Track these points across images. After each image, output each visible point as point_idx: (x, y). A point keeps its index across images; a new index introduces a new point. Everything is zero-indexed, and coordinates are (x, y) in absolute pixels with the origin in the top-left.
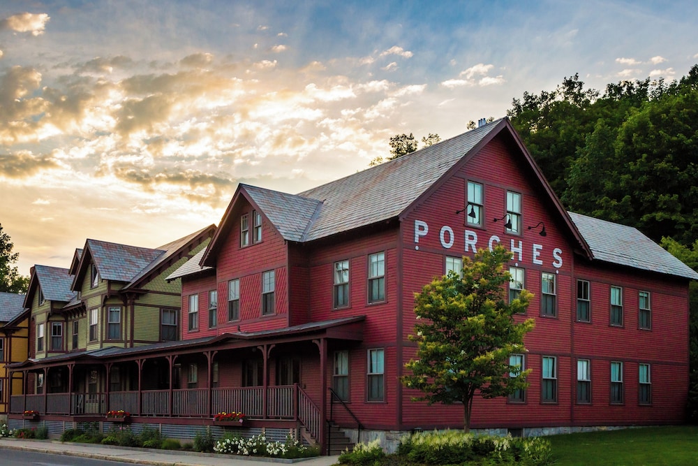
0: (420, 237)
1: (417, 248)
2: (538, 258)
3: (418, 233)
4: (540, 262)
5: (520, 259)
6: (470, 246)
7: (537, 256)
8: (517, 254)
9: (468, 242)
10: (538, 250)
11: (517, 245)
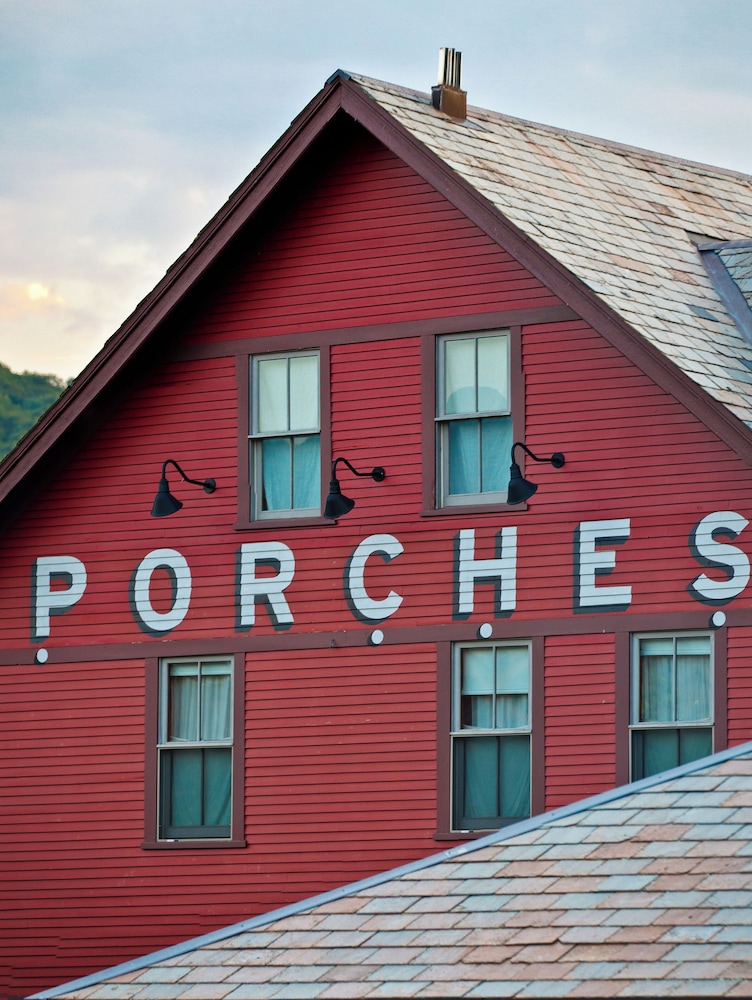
0: (55, 613)
1: (43, 656)
2: (603, 577)
3: (46, 600)
4: (622, 595)
5: (508, 601)
6: (262, 601)
7: (599, 573)
8: (488, 586)
9: (251, 586)
10: (602, 543)
11: (489, 549)
